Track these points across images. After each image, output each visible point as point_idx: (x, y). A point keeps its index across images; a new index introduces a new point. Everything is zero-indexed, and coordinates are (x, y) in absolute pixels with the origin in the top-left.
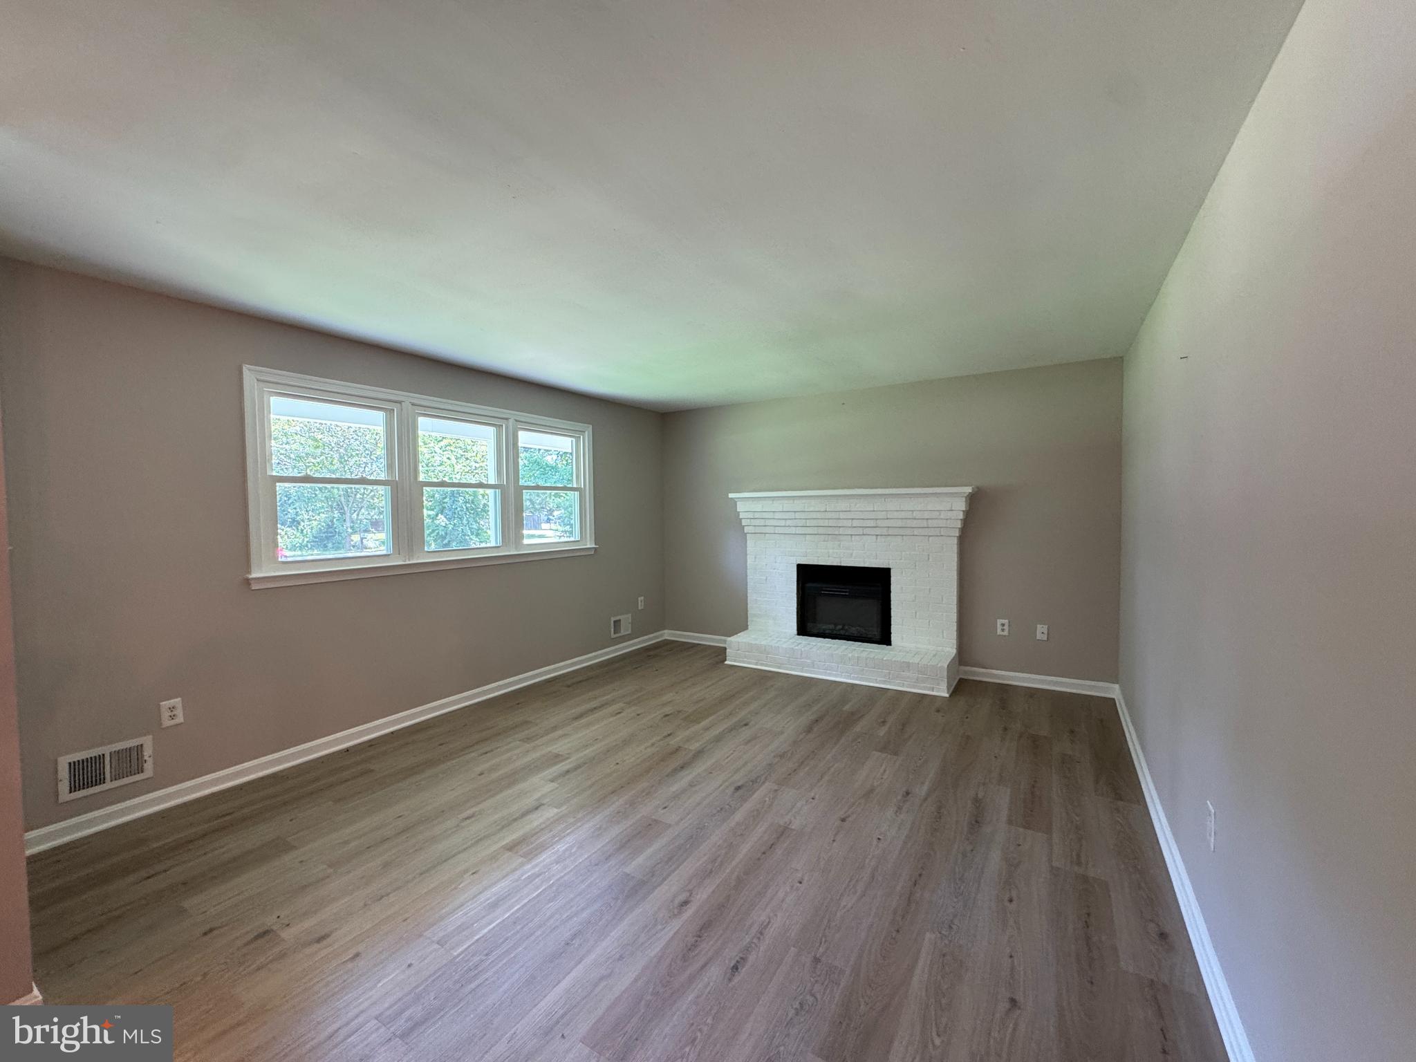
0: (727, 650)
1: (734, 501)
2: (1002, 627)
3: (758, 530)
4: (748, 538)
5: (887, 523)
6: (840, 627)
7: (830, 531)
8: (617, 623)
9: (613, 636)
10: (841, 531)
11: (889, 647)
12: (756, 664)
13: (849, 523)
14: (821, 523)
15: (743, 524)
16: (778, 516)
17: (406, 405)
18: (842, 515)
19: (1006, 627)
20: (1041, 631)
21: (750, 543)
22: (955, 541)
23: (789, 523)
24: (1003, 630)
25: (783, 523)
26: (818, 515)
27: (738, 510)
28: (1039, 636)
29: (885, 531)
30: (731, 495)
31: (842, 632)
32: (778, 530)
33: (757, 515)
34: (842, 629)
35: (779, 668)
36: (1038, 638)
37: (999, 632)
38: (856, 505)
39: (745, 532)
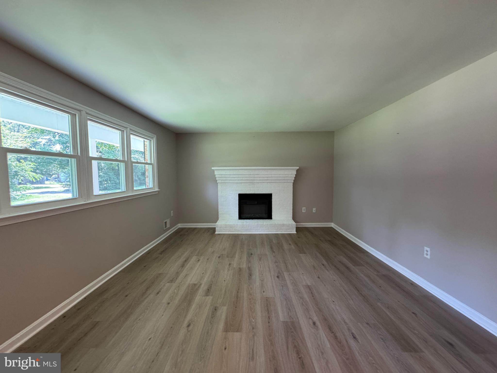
0: (216, 228)
1: (213, 171)
2: (304, 210)
3: (223, 181)
4: (218, 185)
5: (271, 178)
6: (253, 215)
7: (251, 181)
8: (166, 223)
9: (165, 229)
10: (255, 181)
11: (272, 220)
12: (228, 232)
13: (258, 179)
14: (248, 179)
15: (217, 180)
16: (231, 176)
17: (83, 113)
18: (256, 176)
19: (305, 210)
20: (314, 210)
21: (219, 186)
22: (292, 184)
23: (235, 179)
24: (304, 211)
25: (233, 179)
26: (247, 176)
27: (215, 174)
28: (314, 212)
29: (270, 181)
30: (213, 168)
31: (254, 217)
32: (231, 181)
33: (223, 176)
34: (253, 216)
35: (238, 232)
36: (313, 212)
37: (303, 211)
38: (261, 172)
39: (217, 182)
